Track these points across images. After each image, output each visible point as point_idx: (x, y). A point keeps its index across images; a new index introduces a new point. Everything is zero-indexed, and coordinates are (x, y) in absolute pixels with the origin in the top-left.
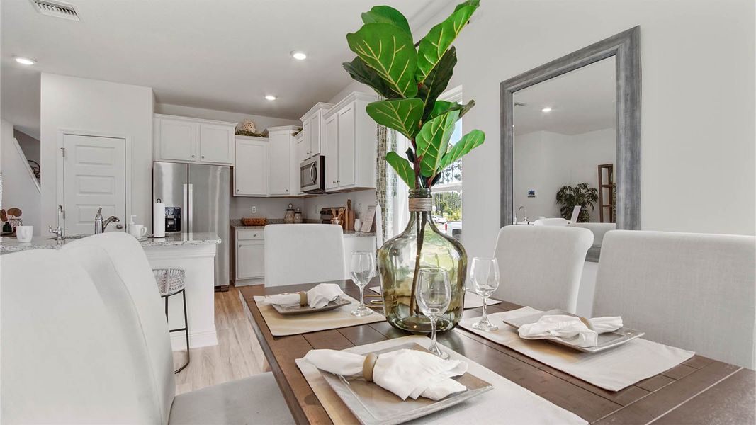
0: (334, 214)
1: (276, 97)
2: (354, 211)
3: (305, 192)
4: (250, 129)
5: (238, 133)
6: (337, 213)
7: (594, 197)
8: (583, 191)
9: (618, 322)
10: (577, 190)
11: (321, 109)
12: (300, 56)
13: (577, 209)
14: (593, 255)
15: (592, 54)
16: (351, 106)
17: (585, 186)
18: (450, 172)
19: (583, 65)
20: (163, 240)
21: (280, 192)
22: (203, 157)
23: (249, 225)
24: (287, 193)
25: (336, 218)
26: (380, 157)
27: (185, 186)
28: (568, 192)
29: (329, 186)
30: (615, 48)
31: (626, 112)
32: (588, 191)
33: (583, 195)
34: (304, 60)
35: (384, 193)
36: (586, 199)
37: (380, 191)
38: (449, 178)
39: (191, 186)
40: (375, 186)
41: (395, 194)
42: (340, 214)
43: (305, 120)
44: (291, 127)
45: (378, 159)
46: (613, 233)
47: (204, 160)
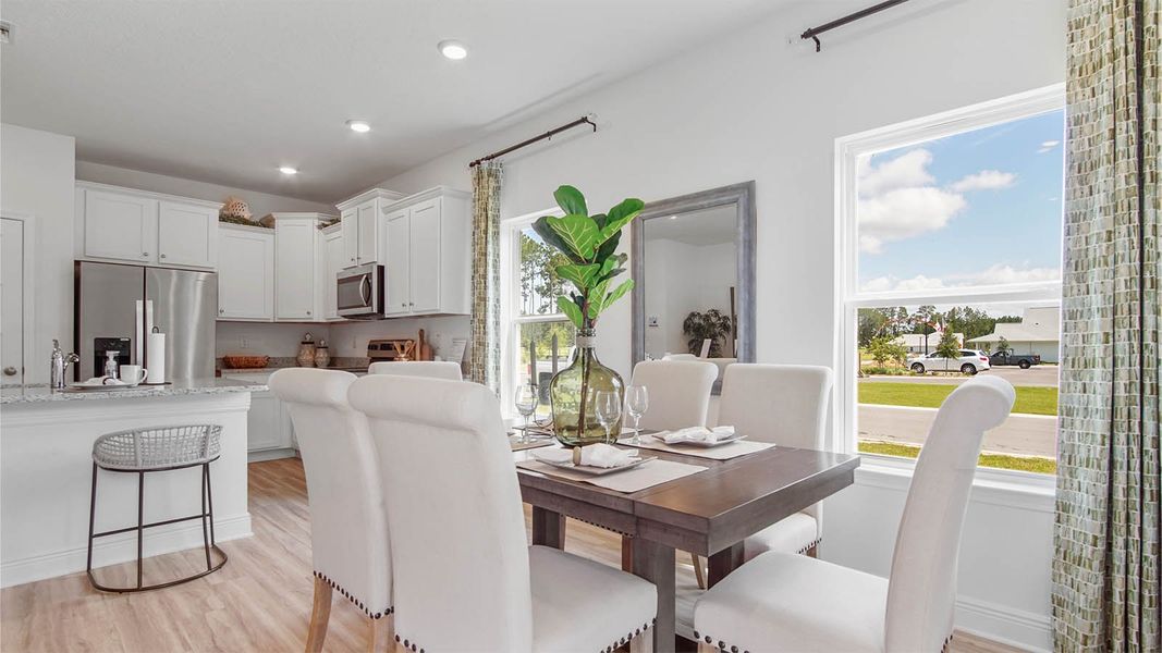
0: (399, 350)
1: (298, 170)
2: (430, 346)
3: (345, 316)
4: (241, 213)
5: (223, 218)
6: (403, 348)
7: (725, 327)
8: (714, 319)
9: (731, 430)
10: (707, 318)
11: (378, 199)
12: (360, 128)
13: (707, 343)
14: (717, 389)
15: (718, 197)
16: (435, 201)
17: (716, 313)
18: (530, 281)
19: (710, 206)
20: (162, 387)
21: (297, 313)
22: (163, 256)
23: (240, 368)
24: (308, 316)
25: (403, 356)
26: (477, 275)
27: (140, 304)
28: (696, 320)
29: (391, 309)
30: (737, 196)
31: (744, 256)
32: (719, 319)
33: (713, 325)
34: (365, 133)
35: (484, 322)
36: (717, 330)
37: (476, 320)
38: (527, 291)
39: (150, 304)
40: (467, 310)
41: (497, 323)
42: (406, 350)
43: (346, 209)
44: (316, 215)
45: (473, 277)
46: (734, 366)
47: (162, 260)
